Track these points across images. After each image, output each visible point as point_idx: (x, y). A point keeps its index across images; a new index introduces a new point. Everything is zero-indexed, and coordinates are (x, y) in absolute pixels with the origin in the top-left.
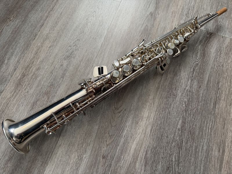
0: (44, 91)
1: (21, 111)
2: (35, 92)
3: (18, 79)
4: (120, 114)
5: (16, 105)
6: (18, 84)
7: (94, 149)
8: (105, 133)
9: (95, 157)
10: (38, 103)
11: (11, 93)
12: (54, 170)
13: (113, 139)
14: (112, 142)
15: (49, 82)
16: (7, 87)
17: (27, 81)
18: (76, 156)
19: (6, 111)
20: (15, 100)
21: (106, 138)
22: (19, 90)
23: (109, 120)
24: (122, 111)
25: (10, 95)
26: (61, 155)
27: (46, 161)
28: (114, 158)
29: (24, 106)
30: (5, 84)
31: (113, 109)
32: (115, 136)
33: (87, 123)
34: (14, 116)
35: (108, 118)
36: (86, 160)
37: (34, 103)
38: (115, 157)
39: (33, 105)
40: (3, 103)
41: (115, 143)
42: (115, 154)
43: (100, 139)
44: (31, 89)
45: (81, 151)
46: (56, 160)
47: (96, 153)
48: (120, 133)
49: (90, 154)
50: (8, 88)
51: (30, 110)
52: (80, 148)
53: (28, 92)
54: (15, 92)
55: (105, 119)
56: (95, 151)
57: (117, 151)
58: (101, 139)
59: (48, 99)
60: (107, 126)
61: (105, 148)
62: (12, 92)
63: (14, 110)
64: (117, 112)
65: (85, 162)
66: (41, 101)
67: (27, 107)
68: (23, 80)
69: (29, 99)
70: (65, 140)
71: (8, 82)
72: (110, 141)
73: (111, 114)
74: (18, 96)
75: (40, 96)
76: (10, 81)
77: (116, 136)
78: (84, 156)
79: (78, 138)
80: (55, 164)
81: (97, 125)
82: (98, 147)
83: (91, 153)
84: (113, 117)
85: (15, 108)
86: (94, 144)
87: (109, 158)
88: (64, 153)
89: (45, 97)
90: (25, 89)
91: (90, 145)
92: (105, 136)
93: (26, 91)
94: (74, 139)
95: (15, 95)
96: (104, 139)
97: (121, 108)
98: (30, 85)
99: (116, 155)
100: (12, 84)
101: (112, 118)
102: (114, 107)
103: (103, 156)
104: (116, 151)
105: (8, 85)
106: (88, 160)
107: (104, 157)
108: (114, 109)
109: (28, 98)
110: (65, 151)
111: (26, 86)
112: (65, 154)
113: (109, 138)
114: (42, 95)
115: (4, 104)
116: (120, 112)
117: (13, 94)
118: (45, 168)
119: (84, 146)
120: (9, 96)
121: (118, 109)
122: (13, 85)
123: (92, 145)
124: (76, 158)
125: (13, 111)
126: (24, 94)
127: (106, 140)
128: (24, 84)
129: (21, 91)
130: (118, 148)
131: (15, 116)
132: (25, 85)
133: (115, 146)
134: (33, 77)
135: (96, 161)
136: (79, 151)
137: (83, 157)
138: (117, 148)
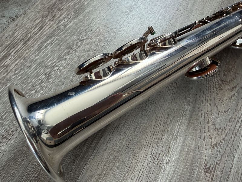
0: (93, 30)
1: (48, 52)
2: (77, 28)
3: (50, 4)
4: (233, 94)
5: (41, 41)
6: (49, 11)
7: (186, 149)
8: (206, 122)
9: (188, 165)
10: (81, 45)
11: (34, 21)
12: (99, 178)
13: (224, 136)
14: (222, 141)
15: (104, 19)
16: (30, 11)
17: (66, 10)
18: (149, 156)
19: (19, 47)
20: (40, 32)
21: (209, 131)
22: (50, 20)
23: (213, 100)
24: (237, 89)
25: (32, 25)
26: (118, 147)
27: (85, 153)
28: (231, 177)
29: (54, 45)
30: (26, 7)
31: (218, 82)
32: (226, 132)
33: (170, 96)
34: (32, 57)
35: (209, 95)
36: (171, 169)
37: (73, 44)
38: (232, 173)
39: (72, 48)
40: (17, 33)
41: (229, 145)
42: (231, 168)
43: (196, 131)
44: (70, 22)
45: (160, 147)
46: (106, 155)
47: (191, 157)
48: (237, 128)
49: (177, 156)
50: (31, 14)
51: (65, 54)
52: (156, 141)
53: (65, 25)
54: (42, 21)
55: (204, 96)
56: (188, 153)
57: (235, 161)
58: (198, 132)
59: (100, 43)
60: (209, 109)
61: (209, 152)
62: (36, 20)
63: (35, 48)
64: (226, 87)
65: (166, 172)
66: (87, 42)
67: (59, 48)
68: (59, 7)
69: (66, 36)
70: (127, 118)
71: (33, 5)
72: (218, 140)
73: (215, 90)
74: (46, 27)
75: (85, 35)
76: (37, 4)
77: (229, 131)
78: (166, 159)
79: (154, 121)
80: (103, 164)
81: (189, 103)
82: (193, 146)
83: (180, 156)
84: (219, 95)
85: (37, 45)
86: (185, 139)
87: (219, 173)
88: (124, 144)
89: (94, 39)
90: (61, 21)
91: (176, 138)
92: (207, 127)
93: (62, 23)
94: (146, 121)
95: (41, 25)
96: (205, 132)
97: (233, 82)
98: (69, 17)
99: (233, 170)
100: (39, 8)
101: (218, 97)
102: (221, 80)
103: (205, 166)
104: (233, 162)
105: (31, 9)
106: (173, 168)
107: (207, 170)
108: (220, 82)
109: (64, 34)
110: (126, 142)
111: (63, 16)
112: (125, 147)
113: (216, 132)
114: (89, 35)
115: (18, 35)
116: (232, 90)
117: (38, 24)
118: (80, 169)
119: (164, 138)
120: (30, 25)
121: (227, 84)
122: (40, 10)
123: (182, 140)
124: (149, 160)
125: (32, 49)
126: (57, 27)
127: (209, 136)
128: (60, 13)
129: (52, 22)
130: (236, 156)
131: (34, 57)
132: (61, 15)
133: (228, 151)
134: (77, 7)
135: (190, 174)
136: (155, 146)
137: (163, 161)
138: (234, 157)
